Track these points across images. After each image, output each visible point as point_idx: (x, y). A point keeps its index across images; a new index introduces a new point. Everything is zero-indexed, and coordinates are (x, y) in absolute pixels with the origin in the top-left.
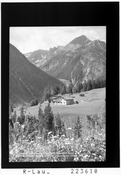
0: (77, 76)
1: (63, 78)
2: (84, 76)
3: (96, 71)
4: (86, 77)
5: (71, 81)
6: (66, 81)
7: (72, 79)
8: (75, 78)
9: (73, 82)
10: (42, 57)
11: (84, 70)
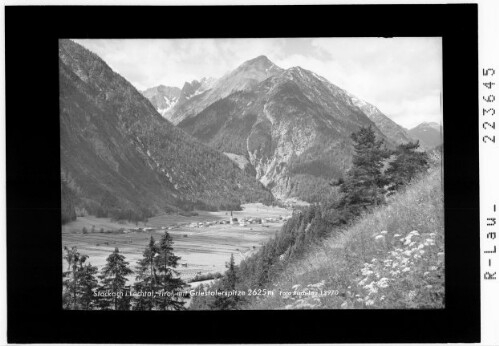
0: (259, 148)
1: (229, 152)
2: (275, 147)
3: (300, 135)
4: (280, 149)
5: (248, 157)
6: (238, 157)
7: (250, 153)
8: (256, 151)
9: (251, 159)
10: (168, 102)
11: (274, 133)
